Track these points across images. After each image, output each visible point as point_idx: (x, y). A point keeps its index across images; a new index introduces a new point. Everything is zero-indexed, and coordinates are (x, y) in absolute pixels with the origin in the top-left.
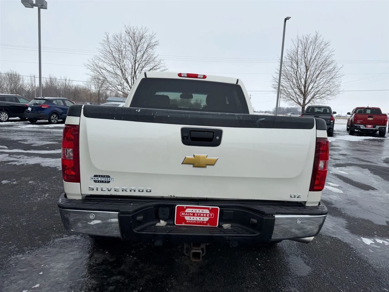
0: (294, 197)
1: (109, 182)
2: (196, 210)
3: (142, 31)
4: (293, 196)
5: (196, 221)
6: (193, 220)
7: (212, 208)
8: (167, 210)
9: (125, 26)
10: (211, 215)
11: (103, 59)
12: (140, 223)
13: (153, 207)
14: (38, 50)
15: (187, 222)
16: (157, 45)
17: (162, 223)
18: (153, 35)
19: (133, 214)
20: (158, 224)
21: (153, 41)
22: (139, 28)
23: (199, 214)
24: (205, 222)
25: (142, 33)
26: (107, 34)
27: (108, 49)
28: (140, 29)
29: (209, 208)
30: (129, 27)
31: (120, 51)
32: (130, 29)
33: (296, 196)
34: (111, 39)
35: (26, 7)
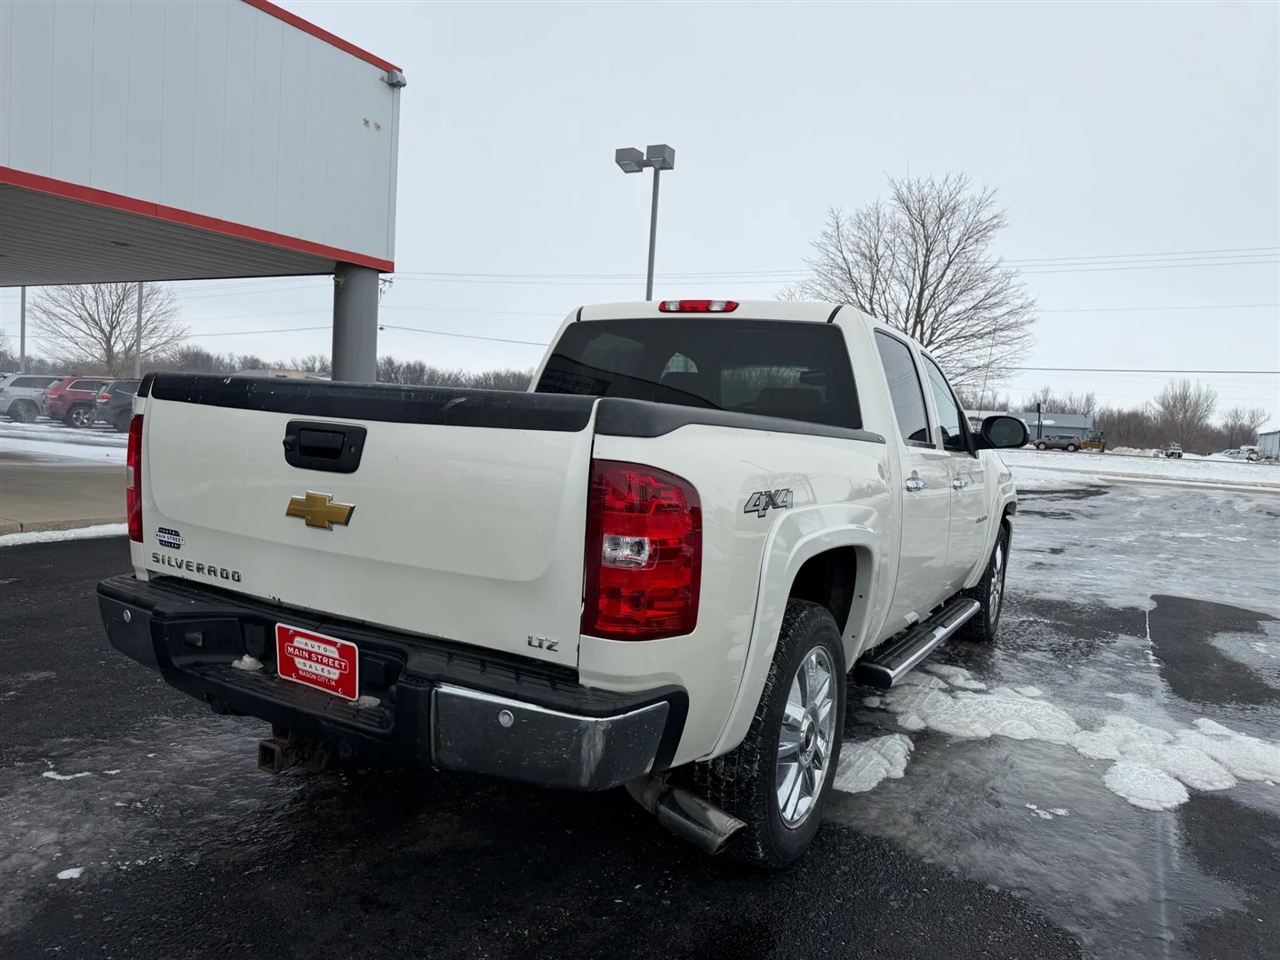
0: (537, 644)
1: (178, 547)
2: (313, 643)
3: (946, 188)
4: (535, 643)
5: (317, 675)
6: (310, 670)
7: (342, 645)
8: (260, 631)
9: (892, 181)
10: (343, 664)
11: (824, 292)
12: (193, 648)
13: (236, 619)
14: (646, 280)
15: (301, 673)
16: (994, 226)
17: (247, 662)
18: (986, 196)
19: (171, 622)
20: (236, 663)
21: (985, 215)
22: (939, 182)
23: (320, 657)
24: (333, 683)
25: (946, 193)
26: (836, 213)
27: (840, 260)
28: (941, 182)
29: (336, 643)
30: (906, 182)
31: (873, 261)
32: (909, 188)
33: (546, 644)
34: (847, 228)
35: (626, 172)
